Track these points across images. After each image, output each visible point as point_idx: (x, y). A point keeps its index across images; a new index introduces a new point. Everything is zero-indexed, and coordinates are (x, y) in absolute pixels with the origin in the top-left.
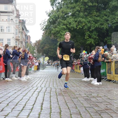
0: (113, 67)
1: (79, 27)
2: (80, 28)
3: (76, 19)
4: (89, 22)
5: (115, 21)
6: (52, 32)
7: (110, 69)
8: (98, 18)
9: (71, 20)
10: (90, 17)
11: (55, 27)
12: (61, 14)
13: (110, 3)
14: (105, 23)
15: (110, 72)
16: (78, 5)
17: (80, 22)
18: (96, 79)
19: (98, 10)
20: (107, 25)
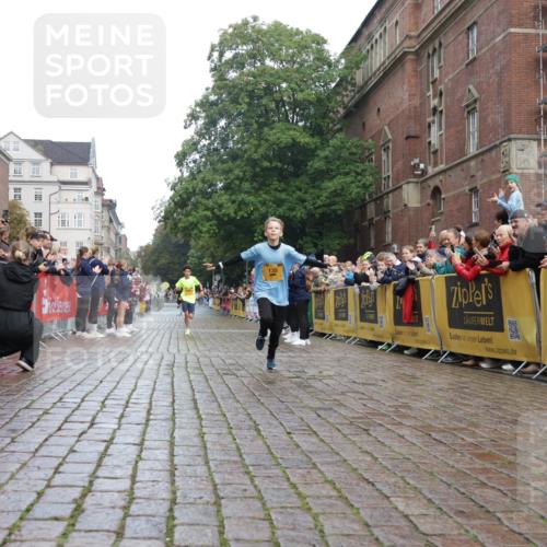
0: (329, 303)
1: (240, 213)
2: (242, 217)
3: (233, 197)
4: (264, 203)
5: (319, 202)
6: (180, 225)
7: (323, 308)
8: (283, 196)
9: (224, 199)
10: (266, 193)
11: (187, 215)
12: (201, 185)
13: (309, 164)
14: (298, 207)
15: (321, 315)
16: (238, 166)
17: (243, 203)
18: (297, 334)
19: (283, 177)
20: (303, 210)
